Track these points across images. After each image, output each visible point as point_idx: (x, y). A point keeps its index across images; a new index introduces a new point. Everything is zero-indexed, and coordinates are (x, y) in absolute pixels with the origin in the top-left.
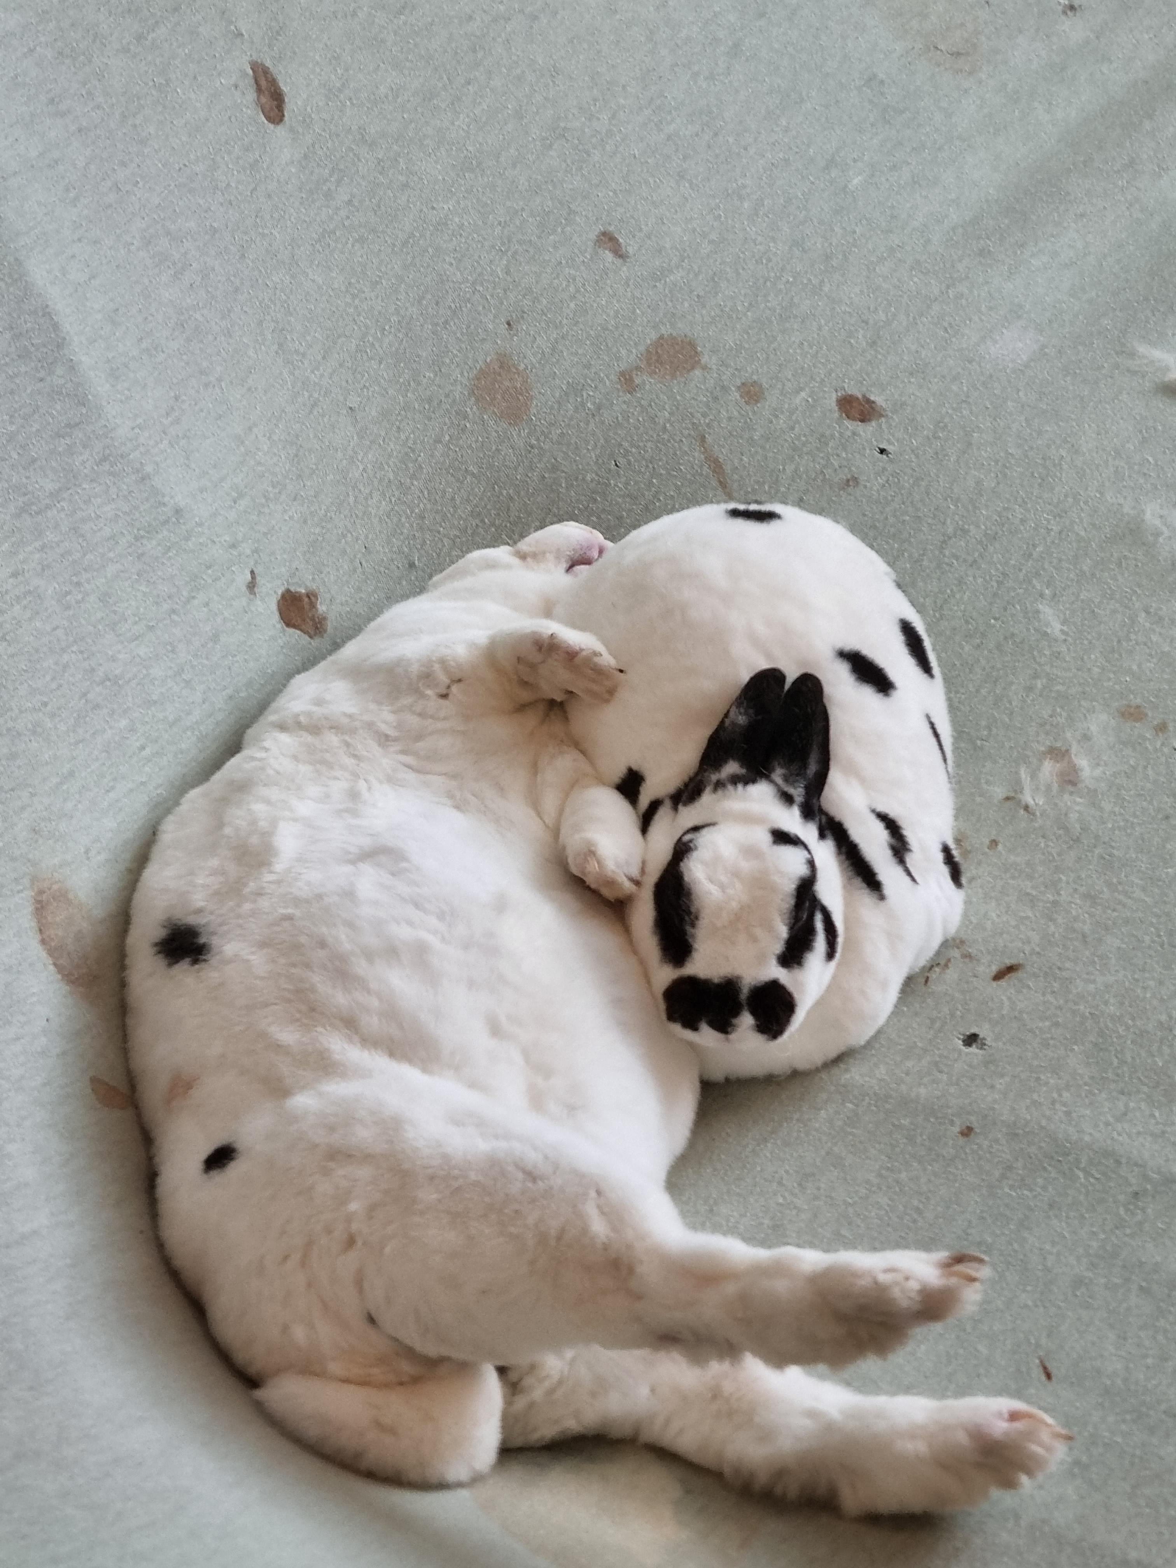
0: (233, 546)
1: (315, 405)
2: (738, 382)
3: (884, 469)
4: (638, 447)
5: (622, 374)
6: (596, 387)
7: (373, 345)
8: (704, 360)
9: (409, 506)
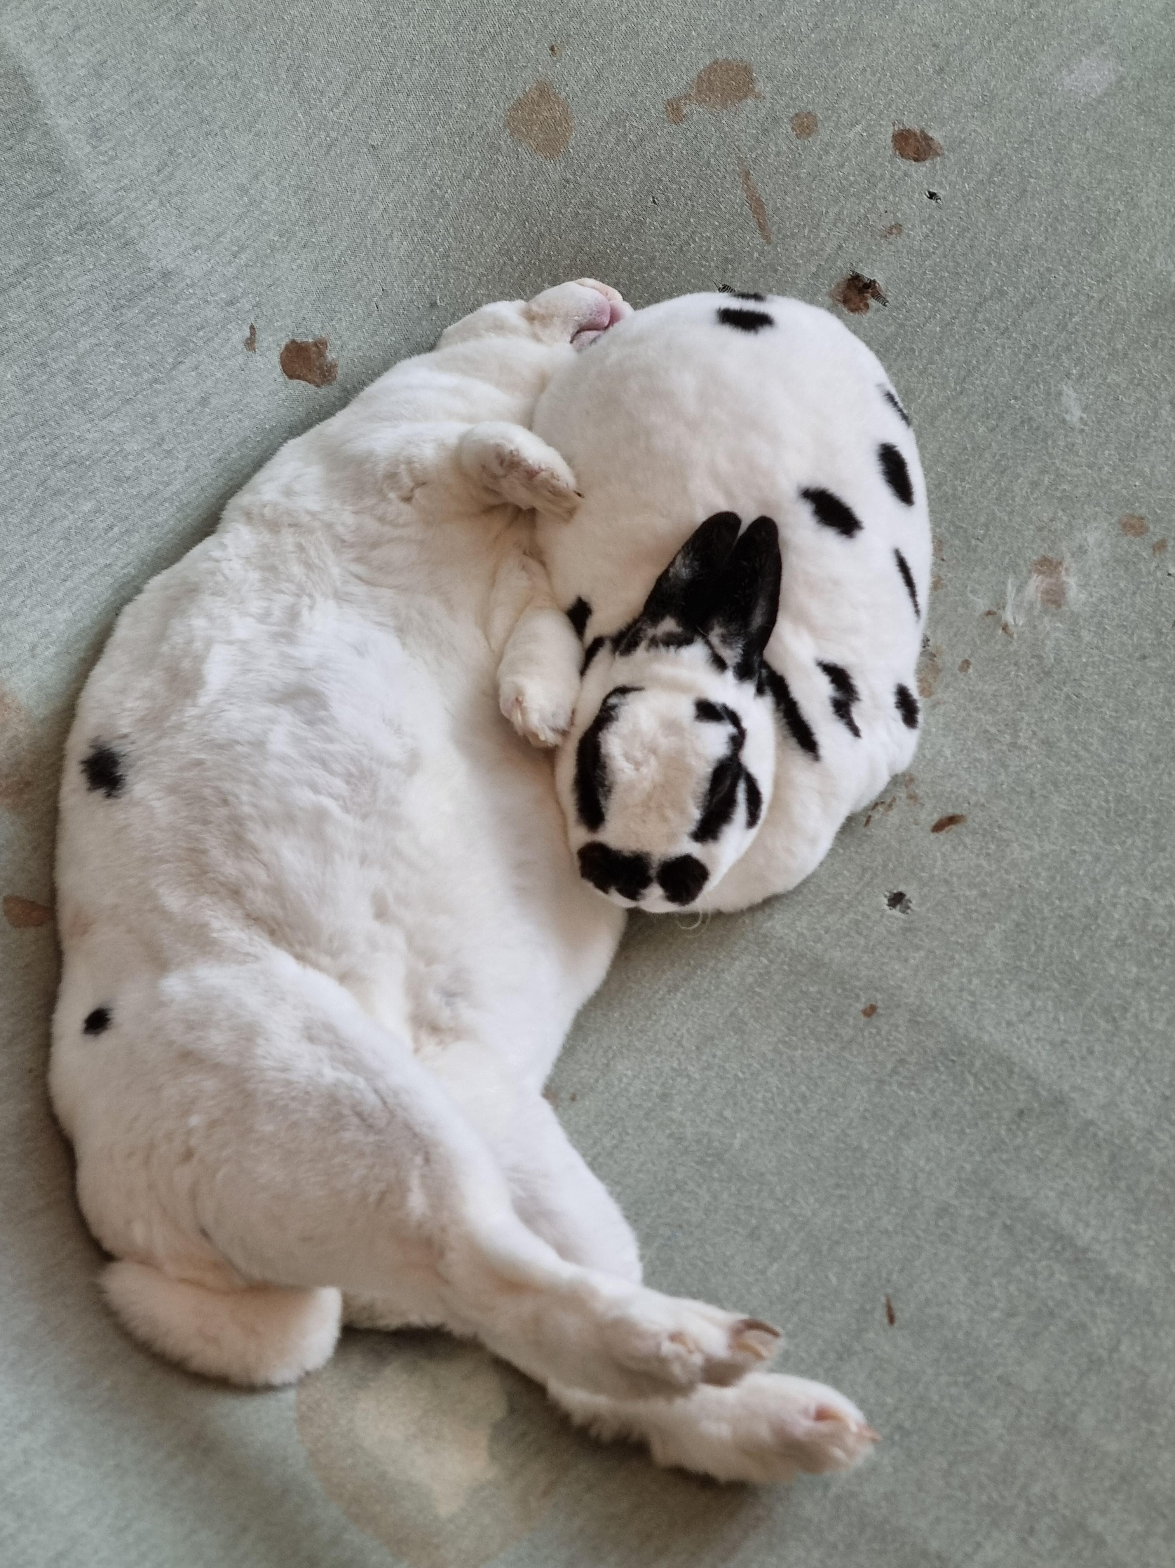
0: (231, 303)
1: (332, 145)
2: (792, 112)
3: (931, 216)
4: (679, 183)
5: (670, 103)
6: (641, 118)
7: (401, 77)
8: (759, 87)
9: (433, 247)
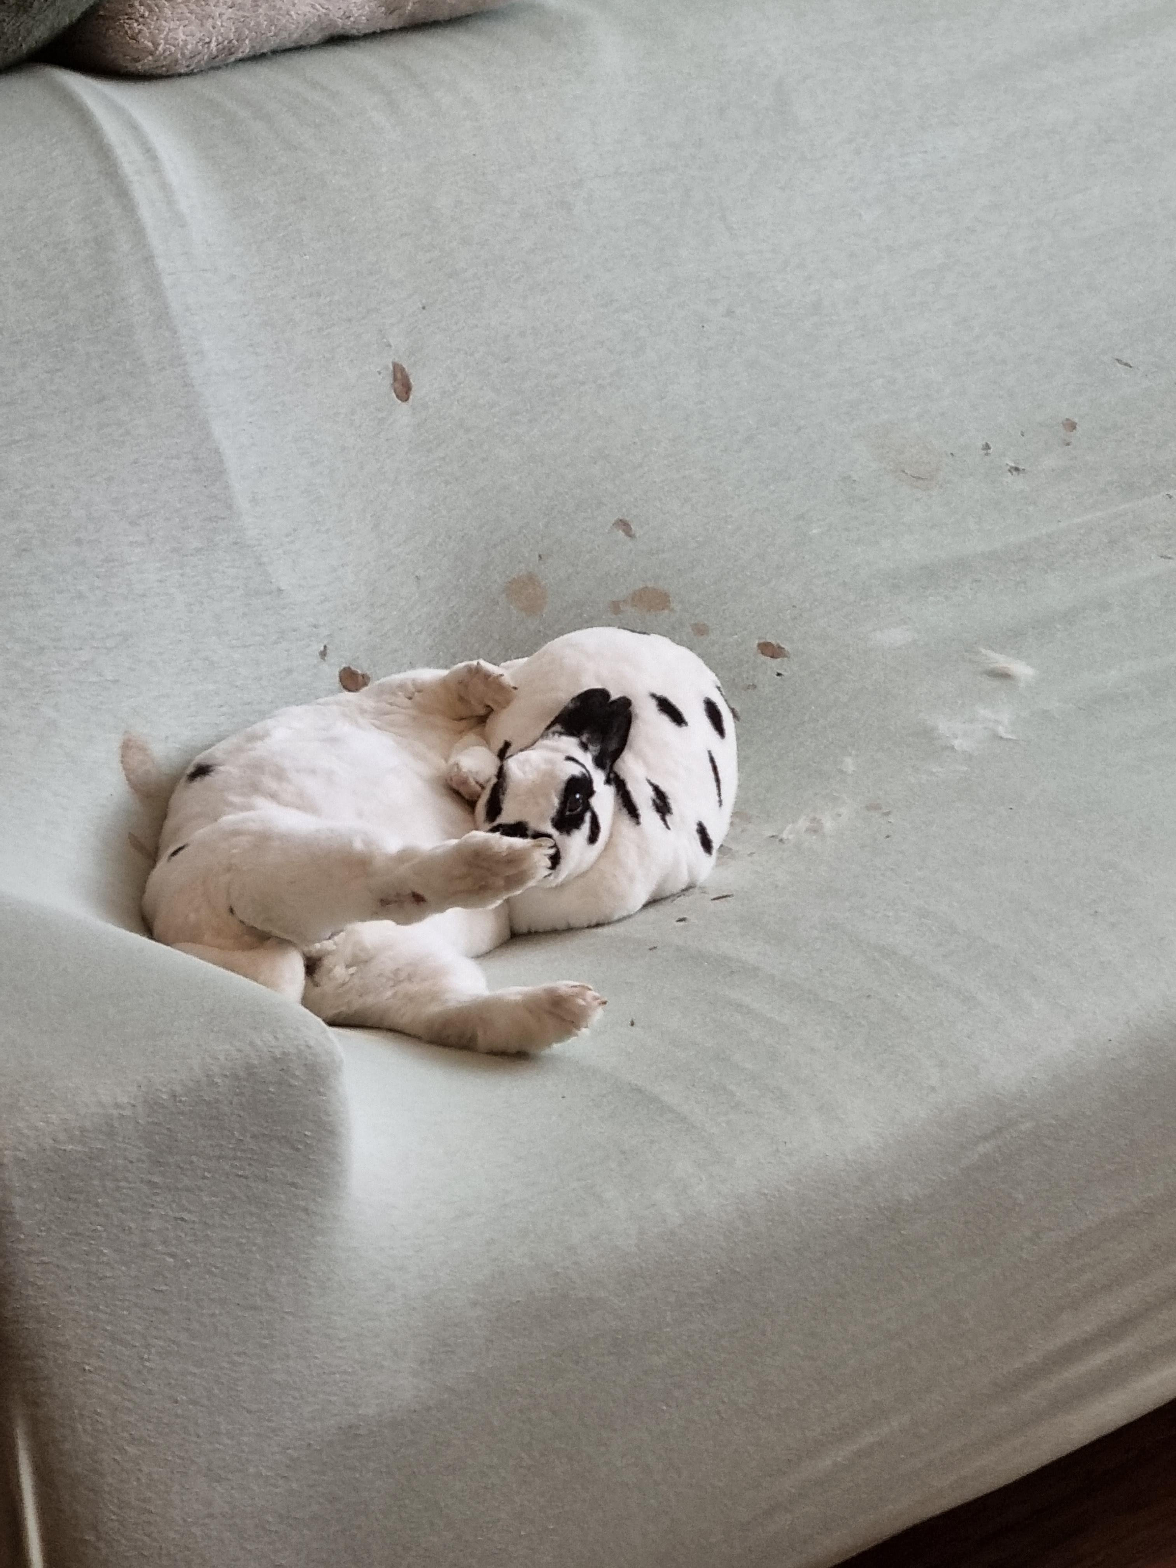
0: (315, 626)
1: (393, 567)
2: (693, 622)
3: (776, 683)
5: (613, 603)
6: (593, 606)
7: (441, 544)
